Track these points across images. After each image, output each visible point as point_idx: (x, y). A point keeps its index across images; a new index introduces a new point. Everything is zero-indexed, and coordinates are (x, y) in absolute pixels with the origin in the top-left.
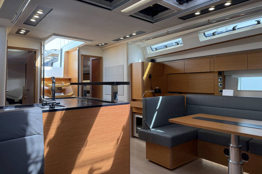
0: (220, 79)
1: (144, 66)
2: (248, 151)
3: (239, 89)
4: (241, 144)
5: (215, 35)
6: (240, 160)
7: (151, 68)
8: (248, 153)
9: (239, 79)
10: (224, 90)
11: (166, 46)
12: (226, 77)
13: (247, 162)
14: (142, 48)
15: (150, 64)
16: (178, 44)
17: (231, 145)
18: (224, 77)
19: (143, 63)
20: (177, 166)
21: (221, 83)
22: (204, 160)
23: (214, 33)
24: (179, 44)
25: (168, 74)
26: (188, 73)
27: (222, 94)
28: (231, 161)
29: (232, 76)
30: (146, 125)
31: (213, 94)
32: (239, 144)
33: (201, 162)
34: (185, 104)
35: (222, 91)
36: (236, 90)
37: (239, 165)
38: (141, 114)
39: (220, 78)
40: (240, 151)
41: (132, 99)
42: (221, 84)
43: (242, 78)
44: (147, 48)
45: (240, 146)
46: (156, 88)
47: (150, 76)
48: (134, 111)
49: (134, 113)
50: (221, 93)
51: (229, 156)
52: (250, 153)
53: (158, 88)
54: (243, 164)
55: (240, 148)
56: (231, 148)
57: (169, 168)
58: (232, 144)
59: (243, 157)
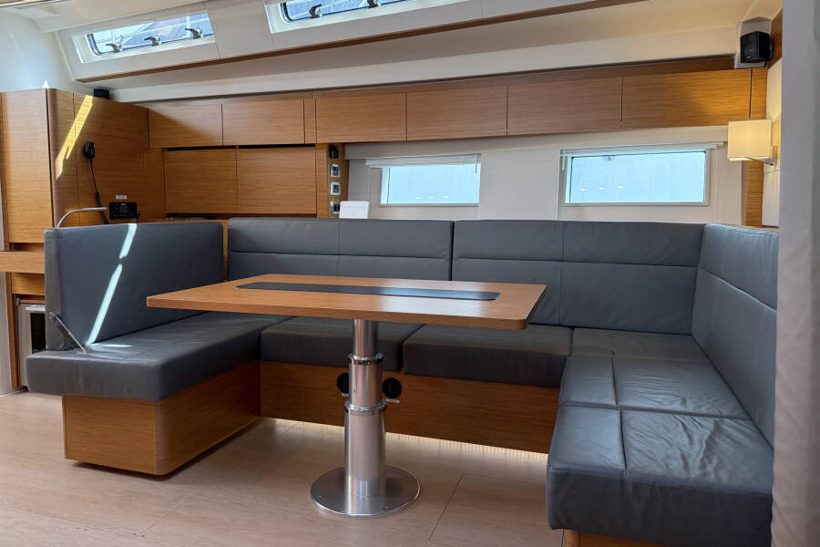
0: (335, 168)
1: (59, 107)
2: (399, 369)
3: (384, 201)
4: (381, 352)
5: (318, 16)
6: (379, 399)
7: (92, 119)
8: (399, 377)
9: (385, 169)
10: (343, 204)
11: (153, 39)
12: (352, 166)
13: (398, 402)
14: (53, 33)
15: (88, 103)
16: (196, 35)
17: (356, 358)
18: (346, 165)
19: (53, 94)
20: (185, 461)
21: (335, 183)
22: (279, 421)
23: (315, 8)
24: (199, 37)
25: (163, 149)
26: (234, 147)
27: (338, 215)
28: (352, 407)
29: (367, 164)
30: (62, 336)
31: (315, 216)
32: (375, 353)
33: (271, 431)
34: (225, 253)
35: (337, 208)
36: (375, 204)
37: (373, 413)
38: (42, 298)
39: (334, 165)
40: (378, 374)
41: (10, 244)
42: (335, 187)
43: (392, 168)
44: (76, 39)
45: (380, 356)
46: (117, 197)
47: (86, 151)
48: (20, 288)
49: (22, 297)
50: (335, 213)
51: (347, 395)
52: (406, 374)
53: (126, 197)
54: (386, 406)
55: (379, 361)
56: (353, 366)
57: (154, 473)
58: (359, 355)
59: (387, 388)
